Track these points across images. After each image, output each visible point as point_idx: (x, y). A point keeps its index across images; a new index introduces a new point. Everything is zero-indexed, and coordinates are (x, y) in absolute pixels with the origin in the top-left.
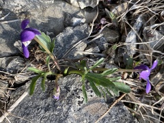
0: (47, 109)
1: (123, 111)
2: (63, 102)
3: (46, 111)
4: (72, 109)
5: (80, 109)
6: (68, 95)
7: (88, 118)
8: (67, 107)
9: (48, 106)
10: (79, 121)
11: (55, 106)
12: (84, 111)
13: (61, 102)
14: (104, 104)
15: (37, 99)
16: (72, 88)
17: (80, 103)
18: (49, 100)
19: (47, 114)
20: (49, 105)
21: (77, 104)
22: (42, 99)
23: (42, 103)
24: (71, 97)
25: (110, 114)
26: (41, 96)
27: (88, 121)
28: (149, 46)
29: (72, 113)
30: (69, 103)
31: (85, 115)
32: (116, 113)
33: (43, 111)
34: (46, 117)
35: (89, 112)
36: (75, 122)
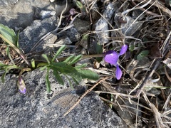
0: (15, 106)
1: (95, 101)
2: (32, 96)
3: (14, 107)
4: (41, 103)
5: (50, 102)
6: (36, 89)
7: (58, 111)
8: (36, 101)
9: (17, 102)
10: (49, 115)
11: (24, 101)
12: (54, 104)
13: (29, 96)
14: (75, 95)
15: (6, 96)
16: (41, 81)
17: (49, 96)
18: (18, 96)
19: (16, 110)
20: (18, 100)
21: (46, 98)
22: (11, 95)
23: (11, 100)
24: (39, 91)
25: (81, 105)
26: (10, 92)
27: (59, 114)
28: (121, 33)
29: (42, 107)
30: (38, 96)
31: (56, 108)
32: (87, 104)
33: (11, 108)
34: (15, 114)
35: (60, 106)
36: (45, 117)
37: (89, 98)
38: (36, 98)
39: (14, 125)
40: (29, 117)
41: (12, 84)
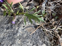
0: (8, 29)
1: (41, 31)
2: (16, 26)
3: (7, 29)
4: (20, 29)
5: (23, 29)
6: (18, 23)
7: (26, 33)
8: (18, 28)
9: (8, 27)
10: (22, 34)
11: (12, 27)
12: (25, 30)
13: (15, 25)
14: (34, 28)
15: (3, 24)
16: (21, 20)
17: (23, 26)
18: (9, 25)
19: (8, 31)
21: (22, 27)
22: (5, 24)
23: (5, 26)
24: (20, 24)
25: (36, 32)
26: (5, 23)
27: (27, 35)
29: (20, 31)
30: (19, 26)
31: (26, 32)
32: (38, 32)
33: (5, 29)
35: (27, 31)
36: (21, 35)
37: (39, 29)
38: (18, 26)
39: (6, 37)
40: (14, 34)
41: (7, 19)
